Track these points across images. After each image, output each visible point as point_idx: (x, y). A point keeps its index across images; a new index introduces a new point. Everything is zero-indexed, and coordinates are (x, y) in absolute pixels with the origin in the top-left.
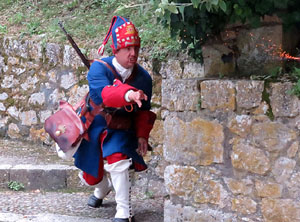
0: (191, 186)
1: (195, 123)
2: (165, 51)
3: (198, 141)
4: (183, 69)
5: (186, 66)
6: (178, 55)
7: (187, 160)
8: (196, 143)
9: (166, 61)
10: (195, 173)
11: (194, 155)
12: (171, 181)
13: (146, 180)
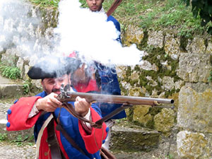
0: (199, 151)
1: (207, 93)
2: (192, 29)
3: (208, 110)
4: (207, 46)
5: (209, 44)
6: (203, 34)
7: (197, 127)
8: (206, 112)
9: (192, 39)
10: (204, 139)
11: (204, 122)
12: (182, 145)
13: (168, 143)
